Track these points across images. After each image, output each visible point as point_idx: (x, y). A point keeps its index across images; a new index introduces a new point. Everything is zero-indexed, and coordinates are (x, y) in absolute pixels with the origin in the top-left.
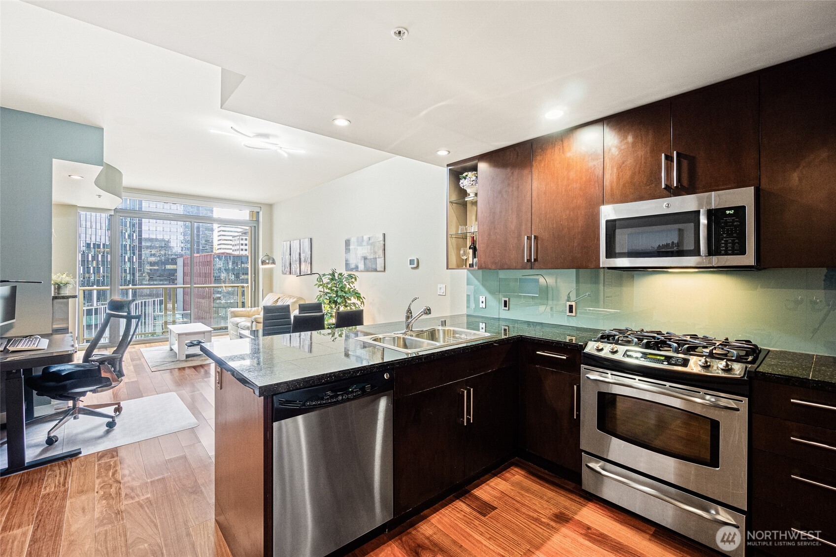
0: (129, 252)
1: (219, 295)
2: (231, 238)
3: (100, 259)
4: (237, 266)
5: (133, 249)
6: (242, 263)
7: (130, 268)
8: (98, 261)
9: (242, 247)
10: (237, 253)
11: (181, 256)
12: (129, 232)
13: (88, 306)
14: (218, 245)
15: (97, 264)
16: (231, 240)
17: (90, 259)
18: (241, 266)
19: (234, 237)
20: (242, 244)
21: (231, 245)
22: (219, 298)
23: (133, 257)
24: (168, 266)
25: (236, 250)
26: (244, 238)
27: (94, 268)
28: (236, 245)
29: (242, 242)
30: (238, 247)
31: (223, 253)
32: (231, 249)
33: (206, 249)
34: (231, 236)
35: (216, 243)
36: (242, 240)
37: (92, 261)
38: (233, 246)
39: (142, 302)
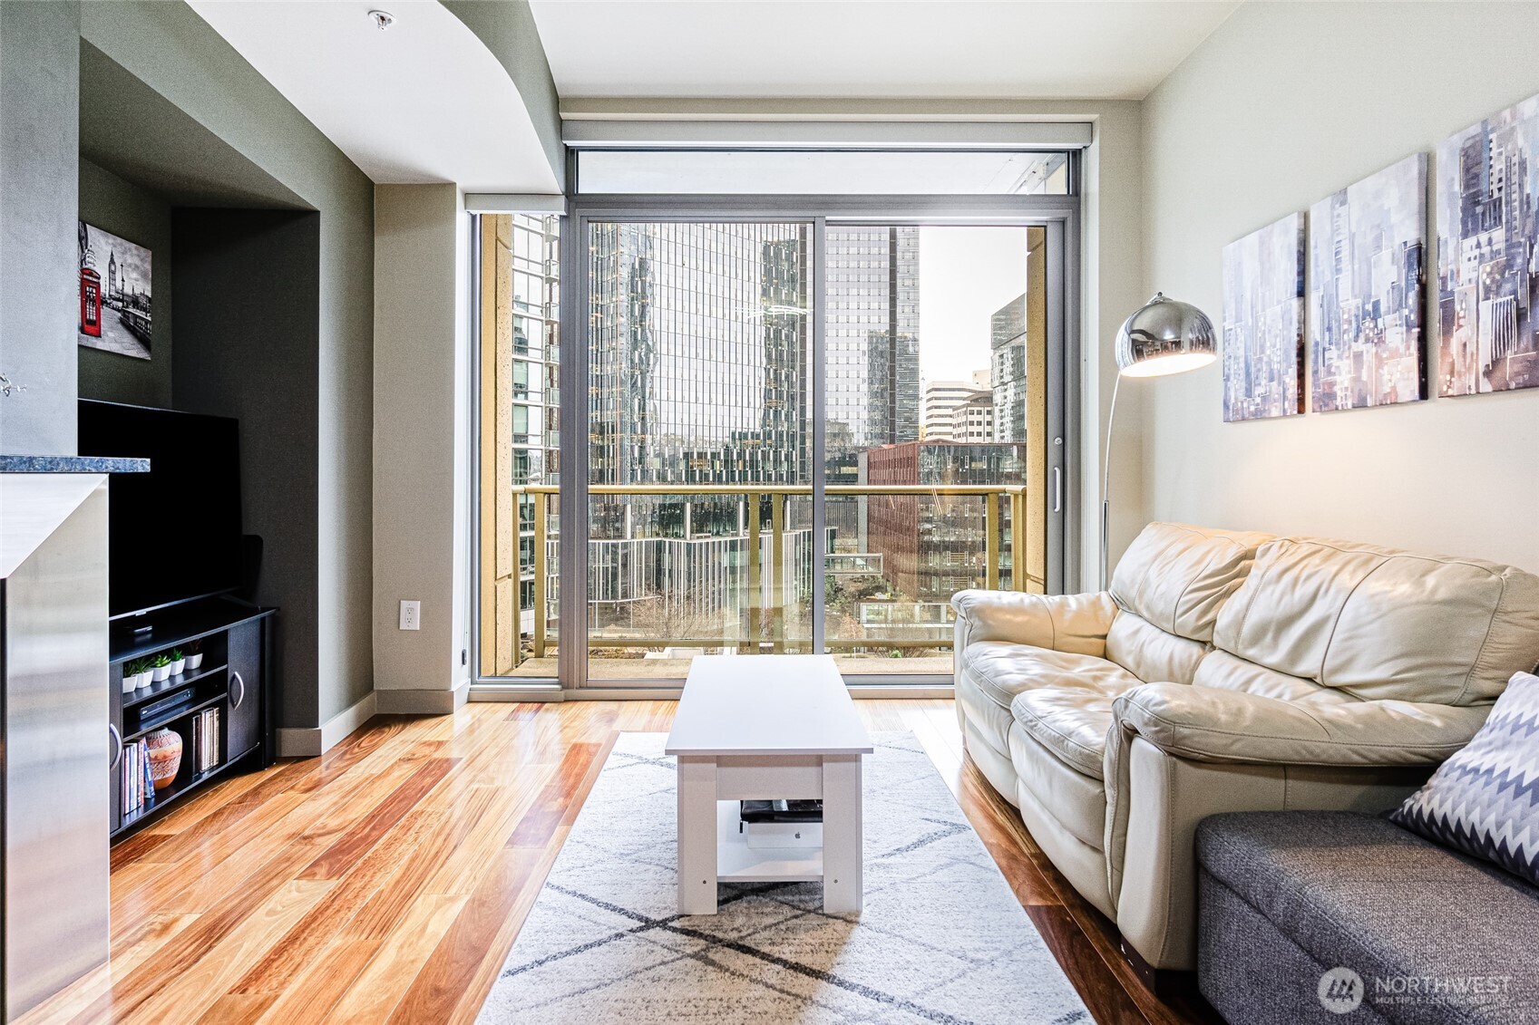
0: (786, 444)
1: (928, 526)
2: (950, 411)
3: (747, 458)
4: (963, 465)
5: (792, 437)
6: (972, 459)
7: (787, 472)
8: (745, 461)
9: (971, 429)
10: (962, 440)
11: (865, 449)
12: (786, 409)
13: (733, 535)
14: (927, 426)
15: (744, 467)
16: (951, 416)
17: (735, 458)
18: (970, 466)
19: (955, 408)
20: (972, 423)
21: (951, 425)
22: (929, 532)
23: (792, 452)
24: (845, 468)
25: (959, 435)
26: (976, 409)
27: (740, 472)
28: (959, 425)
29: (971, 418)
30: (963, 429)
31: (938, 441)
32: (951, 433)
33: (907, 436)
34: (951, 407)
35: (923, 422)
36: (972, 413)
37: (738, 461)
38: (954, 426)
39: (804, 533)
